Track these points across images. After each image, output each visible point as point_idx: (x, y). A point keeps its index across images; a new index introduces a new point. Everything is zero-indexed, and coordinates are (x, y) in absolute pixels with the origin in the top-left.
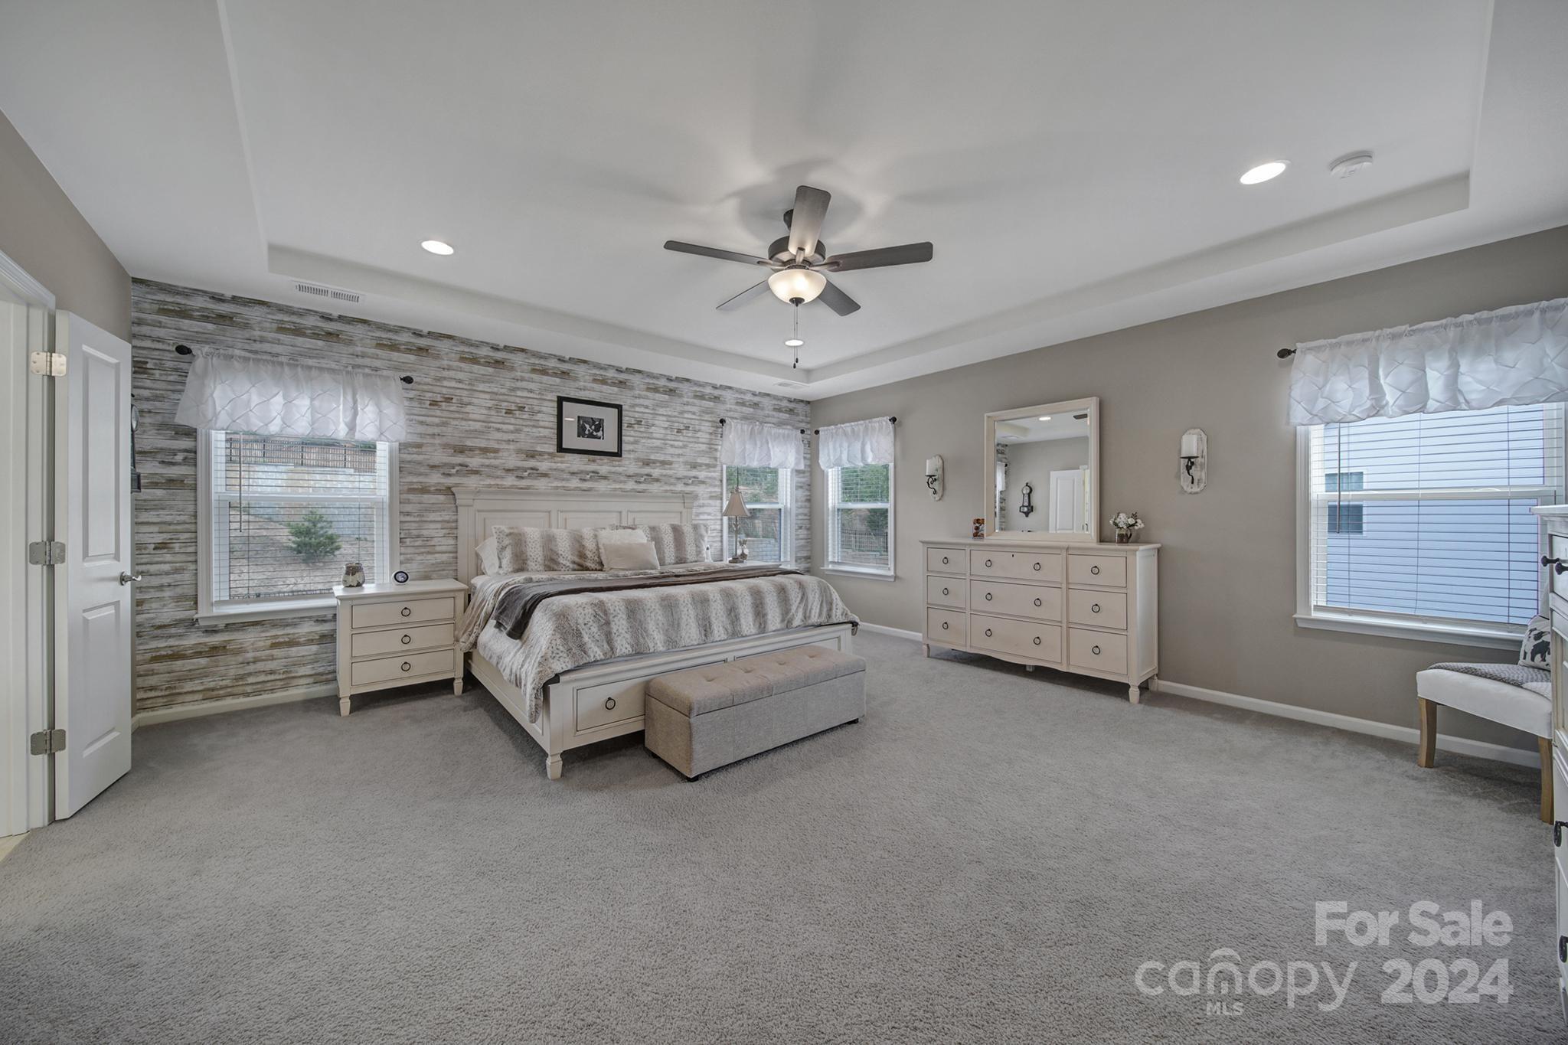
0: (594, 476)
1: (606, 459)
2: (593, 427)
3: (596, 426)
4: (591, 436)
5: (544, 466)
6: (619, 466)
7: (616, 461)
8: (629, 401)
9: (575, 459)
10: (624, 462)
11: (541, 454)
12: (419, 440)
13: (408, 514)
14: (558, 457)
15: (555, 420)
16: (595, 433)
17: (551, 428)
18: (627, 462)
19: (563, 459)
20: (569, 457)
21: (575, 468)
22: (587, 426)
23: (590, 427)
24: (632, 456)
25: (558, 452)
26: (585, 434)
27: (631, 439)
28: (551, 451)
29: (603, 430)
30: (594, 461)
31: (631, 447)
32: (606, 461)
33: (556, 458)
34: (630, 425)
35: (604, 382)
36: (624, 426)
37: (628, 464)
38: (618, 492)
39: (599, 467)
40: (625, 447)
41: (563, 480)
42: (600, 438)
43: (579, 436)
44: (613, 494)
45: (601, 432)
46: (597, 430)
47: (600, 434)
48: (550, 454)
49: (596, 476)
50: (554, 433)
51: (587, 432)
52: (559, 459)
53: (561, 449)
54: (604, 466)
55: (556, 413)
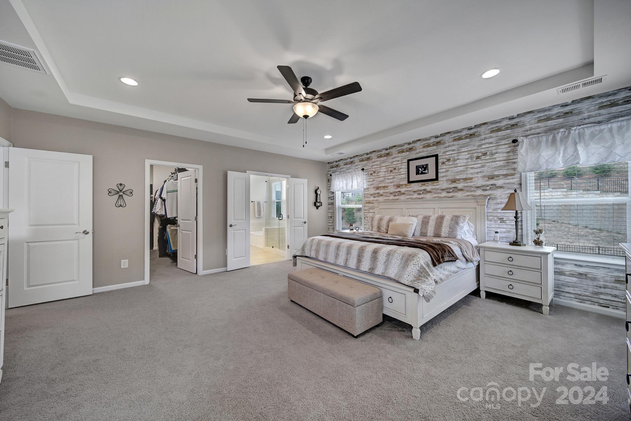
0: (424, 192)
1: (430, 183)
2: (423, 169)
3: (424, 168)
4: (422, 173)
5: (403, 190)
6: (437, 185)
7: (435, 183)
8: (443, 151)
9: (415, 185)
10: (439, 183)
11: (402, 185)
12: (368, 187)
13: (366, 210)
14: (408, 185)
15: (407, 170)
16: (424, 172)
17: (406, 174)
18: (441, 183)
19: (410, 186)
20: (413, 185)
21: (415, 189)
22: (420, 169)
23: (422, 169)
24: (445, 179)
25: (408, 183)
26: (420, 173)
27: (444, 170)
28: (406, 183)
29: (428, 170)
30: (424, 185)
31: (444, 174)
32: (430, 184)
33: (407, 186)
34: (443, 163)
35: (429, 146)
36: (440, 164)
37: (443, 183)
38: (436, 198)
39: (426, 187)
40: (440, 175)
41: (411, 195)
42: (426, 173)
43: (416, 175)
44: (434, 200)
45: (427, 171)
46: (425, 170)
47: (426, 171)
48: (405, 185)
49: (426, 191)
50: (406, 176)
51: (420, 172)
52: (409, 186)
53: (409, 182)
54: (429, 186)
55: (407, 167)
